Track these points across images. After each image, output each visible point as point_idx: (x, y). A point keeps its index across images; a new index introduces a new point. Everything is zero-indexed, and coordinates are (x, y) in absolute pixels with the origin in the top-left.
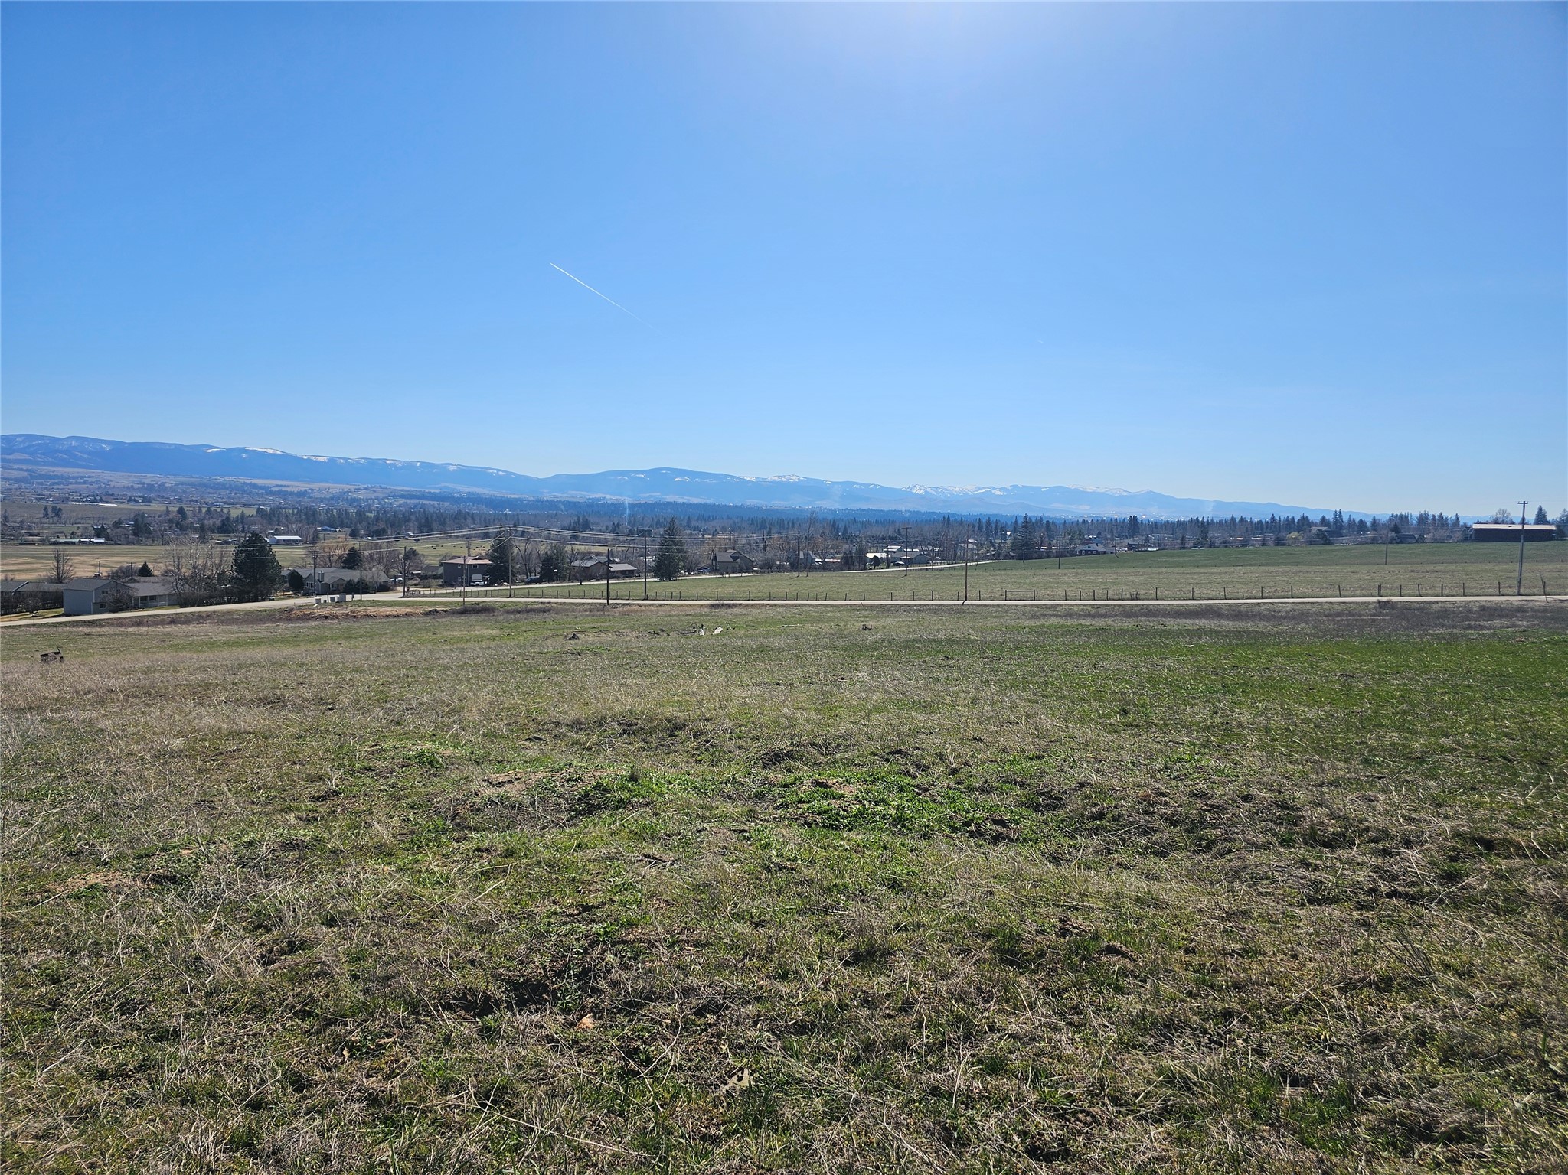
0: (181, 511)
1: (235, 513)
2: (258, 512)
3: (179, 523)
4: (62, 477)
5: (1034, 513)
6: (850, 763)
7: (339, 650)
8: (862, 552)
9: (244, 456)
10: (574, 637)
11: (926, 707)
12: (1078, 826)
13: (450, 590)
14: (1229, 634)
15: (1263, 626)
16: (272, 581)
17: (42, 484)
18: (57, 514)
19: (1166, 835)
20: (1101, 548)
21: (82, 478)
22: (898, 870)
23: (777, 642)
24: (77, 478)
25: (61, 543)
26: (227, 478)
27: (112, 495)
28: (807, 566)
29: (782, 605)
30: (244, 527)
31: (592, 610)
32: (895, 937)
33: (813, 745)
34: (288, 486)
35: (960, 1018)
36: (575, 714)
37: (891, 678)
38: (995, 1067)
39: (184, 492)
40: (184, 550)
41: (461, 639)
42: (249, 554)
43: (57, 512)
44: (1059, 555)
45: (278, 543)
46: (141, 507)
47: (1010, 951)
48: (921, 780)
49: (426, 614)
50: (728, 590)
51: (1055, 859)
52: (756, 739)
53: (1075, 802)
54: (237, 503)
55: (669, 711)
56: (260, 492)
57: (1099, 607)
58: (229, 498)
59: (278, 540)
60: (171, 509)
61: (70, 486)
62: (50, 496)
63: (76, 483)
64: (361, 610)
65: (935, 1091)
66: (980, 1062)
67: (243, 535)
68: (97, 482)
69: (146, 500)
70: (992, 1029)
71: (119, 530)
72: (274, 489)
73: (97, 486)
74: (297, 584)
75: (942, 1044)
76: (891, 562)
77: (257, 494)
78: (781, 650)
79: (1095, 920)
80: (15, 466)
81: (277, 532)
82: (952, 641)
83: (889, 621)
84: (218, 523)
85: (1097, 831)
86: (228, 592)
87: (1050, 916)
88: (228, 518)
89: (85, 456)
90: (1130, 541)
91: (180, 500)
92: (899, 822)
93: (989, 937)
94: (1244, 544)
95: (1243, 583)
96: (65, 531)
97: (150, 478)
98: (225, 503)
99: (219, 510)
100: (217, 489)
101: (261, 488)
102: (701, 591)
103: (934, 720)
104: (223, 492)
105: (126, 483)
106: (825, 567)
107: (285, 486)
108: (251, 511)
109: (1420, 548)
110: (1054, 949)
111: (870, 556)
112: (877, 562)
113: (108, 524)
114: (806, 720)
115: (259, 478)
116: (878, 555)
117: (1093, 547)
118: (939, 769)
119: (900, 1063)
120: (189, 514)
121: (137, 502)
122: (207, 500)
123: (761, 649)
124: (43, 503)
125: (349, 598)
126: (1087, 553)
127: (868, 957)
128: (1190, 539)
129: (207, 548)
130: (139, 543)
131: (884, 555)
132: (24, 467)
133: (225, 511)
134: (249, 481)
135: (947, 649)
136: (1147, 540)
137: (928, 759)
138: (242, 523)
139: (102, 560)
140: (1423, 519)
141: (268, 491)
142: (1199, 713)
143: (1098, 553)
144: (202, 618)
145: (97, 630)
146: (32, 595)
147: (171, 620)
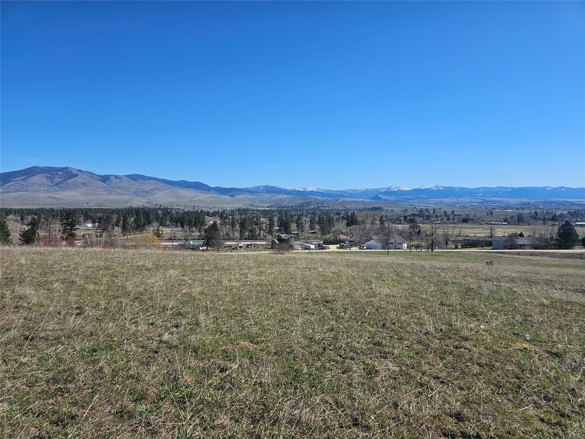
0: (536, 212)
1: (558, 213)
2: (568, 212)
3: (535, 217)
4: (494, 201)
9: (563, 190)
16: (574, 241)
17: (487, 204)
18: (491, 214)
21: (500, 201)
24: (498, 201)
25: (492, 224)
26: (555, 199)
27: (510, 207)
30: (562, 219)
34: (583, 201)
39: (537, 205)
40: (537, 227)
42: (564, 230)
43: (491, 213)
45: (577, 225)
46: (521, 211)
54: (559, 209)
56: (570, 204)
58: (556, 207)
59: (577, 224)
60: (532, 212)
61: (496, 204)
62: (489, 208)
63: (498, 203)
67: (561, 222)
68: (505, 202)
69: (523, 209)
71: (512, 220)
72: (576, 203)
73: (505, 204)
77: (568, 205)
80: (479, 198)
81: (577, 221)
84: (551, 217)
86: (554, 245)
88: (555, 215)
89: (502, 193)
91: (536, 208)
96: (494, 220)
97: (524, 200)
98: (554, 209)
99: (551, 212)
100: (551, 204)
101: (570, 202)
104: (553, 205)
105: (516, 203)
107: (581, 202)
108: (565, 212)
113: (508, 217)
115: (569, 199)
120: (539, 214)
121: (519, 209)
122: (547, 208)
124: (487, 210)
129: (546, 227)
130: (519, 225)
132: (482, 198)
133: (554, 212)
134: (565, 200)
138: (561, 217)
139: (506, 231)
141: (573, 204)
144: (543, 254)
145: (503, 255)
146: (482, 241)
147: (532, 254)
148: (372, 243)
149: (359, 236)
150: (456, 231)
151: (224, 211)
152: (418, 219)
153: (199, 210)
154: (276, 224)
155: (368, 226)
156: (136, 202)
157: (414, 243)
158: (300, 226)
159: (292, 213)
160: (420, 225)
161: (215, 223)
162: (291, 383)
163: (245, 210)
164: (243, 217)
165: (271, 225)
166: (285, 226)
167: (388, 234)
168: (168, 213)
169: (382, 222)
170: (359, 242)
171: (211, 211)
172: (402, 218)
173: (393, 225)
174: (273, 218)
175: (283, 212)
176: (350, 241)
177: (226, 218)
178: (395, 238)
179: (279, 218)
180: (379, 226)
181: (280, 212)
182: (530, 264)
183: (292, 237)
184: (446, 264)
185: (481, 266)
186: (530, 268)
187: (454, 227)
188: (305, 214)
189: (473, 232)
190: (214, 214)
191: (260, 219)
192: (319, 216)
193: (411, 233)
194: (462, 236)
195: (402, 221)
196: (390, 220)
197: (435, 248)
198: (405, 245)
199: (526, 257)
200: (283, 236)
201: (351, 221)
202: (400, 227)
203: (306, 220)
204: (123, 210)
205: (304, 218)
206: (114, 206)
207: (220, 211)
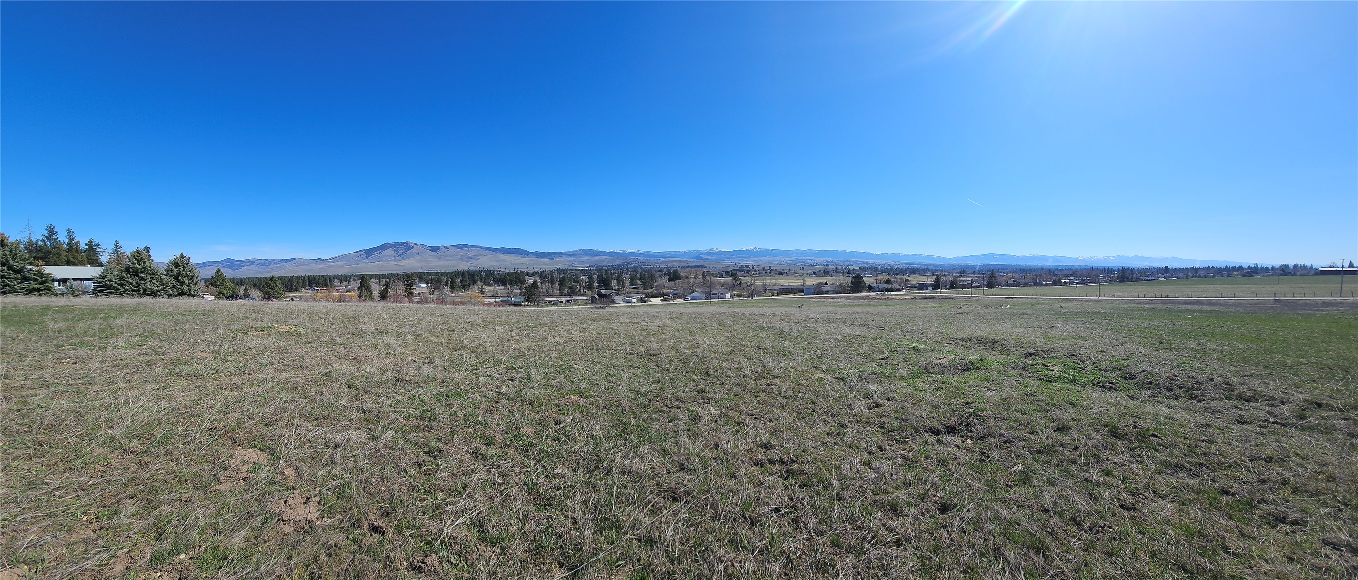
0: (837, 268)
1: (852, 268)
2: (859, 268)
3: (836, 271)
4: (805, 260)
5: (1126, 266)
6: (1056, 358)
7: (883, 309)
8: (1060, 280)
10: (960, 308)
11: (1084, 338)
12: (1142, 386)
13: (921, 291)
14: (1206, 312)
15: (1221, 309)
16: (862, 288)
17: (800, 261)
19: (1178, 391)
20: (1153, 278)
21: (810, 260)
22: (1073, 399)
23: (1029, 312)
25: (802, 275)
26: (850, 260)
28: (1040, 284)
29: (1031, 298)
31: (966, 298)
32: (1072, 423)
33: (1042, 351)
34: (868, 261)
35: (1095, 455)
36: (962, 336)
37: (1070, 327)
38: (1108, 474)
39: (838, 263)
40: (837, 278)
41: (924, 307)
42: (856, 280)
43: (803, 268)
44: (1136, 281)
45: (865, 277)
46: (826, 267)
47: (1114, 432)
48: (1082, 366)
49: (912, 299)
50: (1012, 292)
51: (1133, 398)
52: (1023, 348)
53: (1141, 377)
54: (853, 266)
55: (993, 336)
57: (1152, 300)
60: (834, 267)
62: (802, 265)
64: (890, 297)
65: (1086, 480)
67: (854, 274)
69: (827, 265)
70: (1107, 460)
71: (819, 271)
73: (814, 262)
74: (870, 288)
75: (1089, 463)
76: (1071, 283)
77: (859, 264)
78: (1030, 315)
79: (1149, 423)
81: (866, 273)
82: (1093, 313)
83: (1070, 304)
84: (847, 271)
85: (1149, 388)
86: (849, 290)
87: (1130, 420)
88: (850, 270)
89: (811, 254)
90: (1165, 275)
91: (837, 265)
92: (1074, 381)
93: (1107, 426)
94: (1214, 276)
95: (1213, 291)
96: (805, 273)
98: (849, 266)
99: (847, 268)
100: (847, 262)
101: (861, 262)
102: (1002, 293)
103: (1086, 344)
104: (849, 263)
105: (822, 261)
106: (1046, 285)
108: (857, 268)
109: (1294, 277)
111: (1063, 281)
112: (1065, 283)
113: (816, 271)
114: (1040, 342)
116: (1066, 281)
117: (1150, 278)
118: (1088, 362)
119: (1074, 468)
120: (839, 269)
121: (825, 265)
122: (844, 265)
123: (1023, 314)
124: (800, 266)
125: (886, 293)
126: (1147, 280)
127: (1062, 429)
128: (1190, 275)
129: (844, 278)
130: (825, 276)
131: (1068, 281)
132: (795, 258)
133: (849, 268)
135: (1092, 316)
136: (1172, 275)
137: (1084, 358)
138: (854, 271)
139: (815, 280)
140: (1295, 266)
141: (863, 263)
142: (1193, 344)
143: (1152, 280)
144: (841, 298)
145: (813, 300)
146: (795, 289)
147: (833, 298)
148: (695, 294)
149: (682, 289)
150: (773, 282)
151: (543, 271)
152: (739, 273)
153: (519, 271)
154: (596, 281)
155: (692, 280)
156: (461, 266)
157: (735, 293)
158: (620, 281)
159: (612, 271)
160: (741, 277)
161: (535, 282)
162: (621, 435)
163: (564, 270)
164: (562, 276)
165: (591, 282)
166: (605, 283)
167: (711, 286)
168: (492, 274)
169: (704, 277)
170: (683, 294)
171: (531, 272)
172: (724, 273)
173: (716, 278)
174: (592, 276)
175: (604, 271)
176: (674, 294)
177: (545, 277)
178: (718, 290)
179: (598, 276)
180: (701, 280)
181: (599, 271)
182: (832, 306)
183: (613, 292)
184: (764, 310)
185: (794, 310)
186: (831, 309)
187: (771, 279)
188: (625, 272)
189: (787, 282)
190: (534, 274)
191: (580, 277)
192: (641, 273)
193: (734, 284)
194: (778, 286)
195: (724, 275)
196: (712, 275)
197: (754, 297)
198: (728, 295)
199: (829, 300)
200: (603, 292)
201: (674, 276)
202: (722, 280)
203: (626, 277)
204: (451, 273)
205: (624, 275)
206: (443, 270)
207: (540, 271)
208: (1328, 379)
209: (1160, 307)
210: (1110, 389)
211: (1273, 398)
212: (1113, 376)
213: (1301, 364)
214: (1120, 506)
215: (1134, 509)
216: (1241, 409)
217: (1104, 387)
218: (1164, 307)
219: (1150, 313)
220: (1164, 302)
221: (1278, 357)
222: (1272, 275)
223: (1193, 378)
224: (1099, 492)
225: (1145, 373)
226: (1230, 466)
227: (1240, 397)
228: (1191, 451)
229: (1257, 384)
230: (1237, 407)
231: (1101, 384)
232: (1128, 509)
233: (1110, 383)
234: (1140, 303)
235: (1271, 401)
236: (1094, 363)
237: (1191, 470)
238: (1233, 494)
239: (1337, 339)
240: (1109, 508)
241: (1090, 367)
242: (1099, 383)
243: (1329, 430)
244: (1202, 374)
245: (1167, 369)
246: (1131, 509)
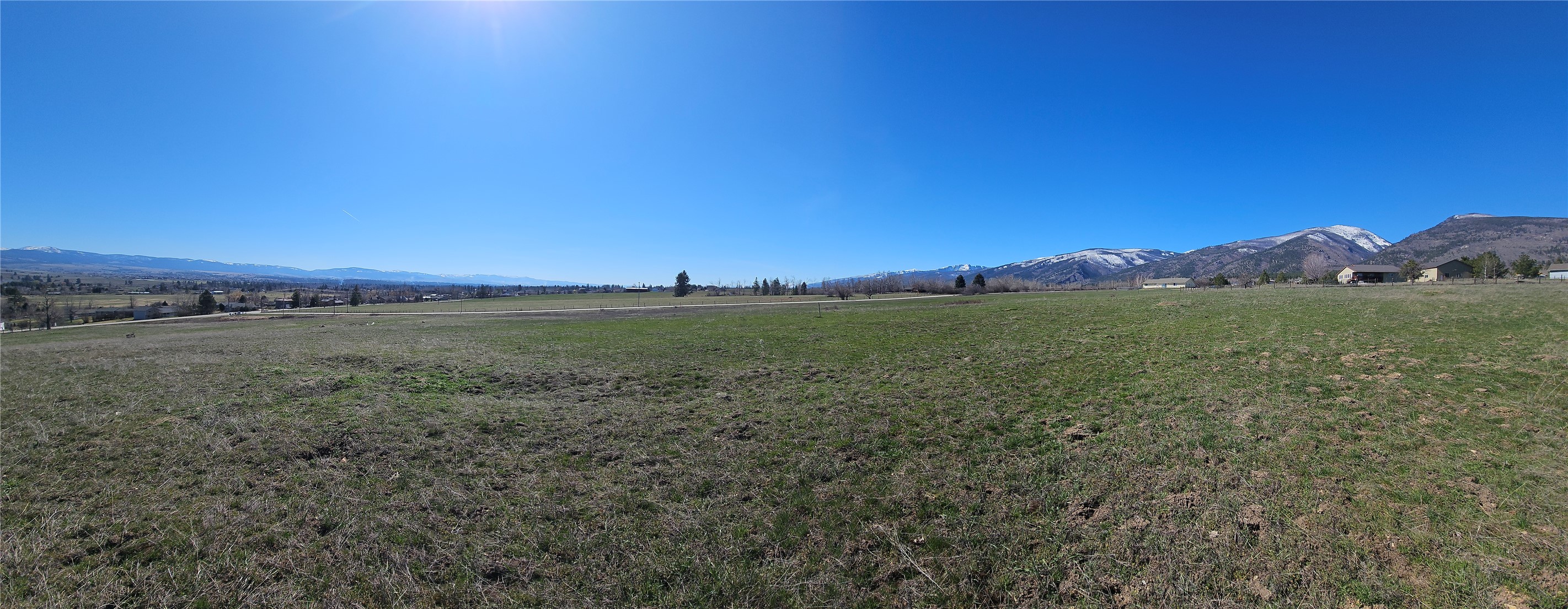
6: (423, 370)
8: (421, 296)
10: (323, 326)
11: (451, 350)
12: (505, 387)
14: (554, 321)
15: (565, 318)
19: (535, 386)
20: (508, 294)
22: (443, 405)
23: (394, 328)
32: (445, 427)
35: (468, 451)
37: (436, 341)
38: (481, 465)
47: (485, 429)
48: (450, 375)
51: (499, 398)
53: (504, 379)
57: (509, 313)
66: (476, 464)
70: (480, 453)
75: (463, 460)
76: (433, 299)
78: (396, 331)
79: (514, 416)
82: (458, 327)
83: (434, 319)
85: (511, 388)
90: (518, 292)
93: (477, 425)
94: (559, 293)
103: (453, 355)
110: (500, 427)
114: (407, 356)
117: (505, 294)
118: (455, 371)
123: (389, 330)
126: (503, 296)
137: (452, 368)
142: (544, 347)
143: (507, 296)
208: (632, 361)
209: (515, 319)
210: (477, 393)
211: (601, 379)
212: (479, 381)
213: (618, 353)
214: (493, 489)
215: (506, 488)
216: (582, 391)
217: (471, 392)
218: (520, 319)
219: (507, 325)
220: (518, 315)
221: (603, 350)
222: (598, 292)
223: (546, 374)
224: (475, 482)
225: (508, 375)
226: (576, 434)
227: (580, 383)
228: (548, 430)
229: (591, 371)
230: (578, 391)
231: (468, 390)
232: (501, 490)
233: (476, 387)
234: (498, 316)
235: (601, 381)
236: (461, 372)
237: (549, 444)
238: (579, 452)
239: (637, 334)
240: (484, 493)
241: (457, 376)
242: (467, 389)
243: (632, 394)
244: (553, 370)
245: (526, 370)
246: (503, 488)
